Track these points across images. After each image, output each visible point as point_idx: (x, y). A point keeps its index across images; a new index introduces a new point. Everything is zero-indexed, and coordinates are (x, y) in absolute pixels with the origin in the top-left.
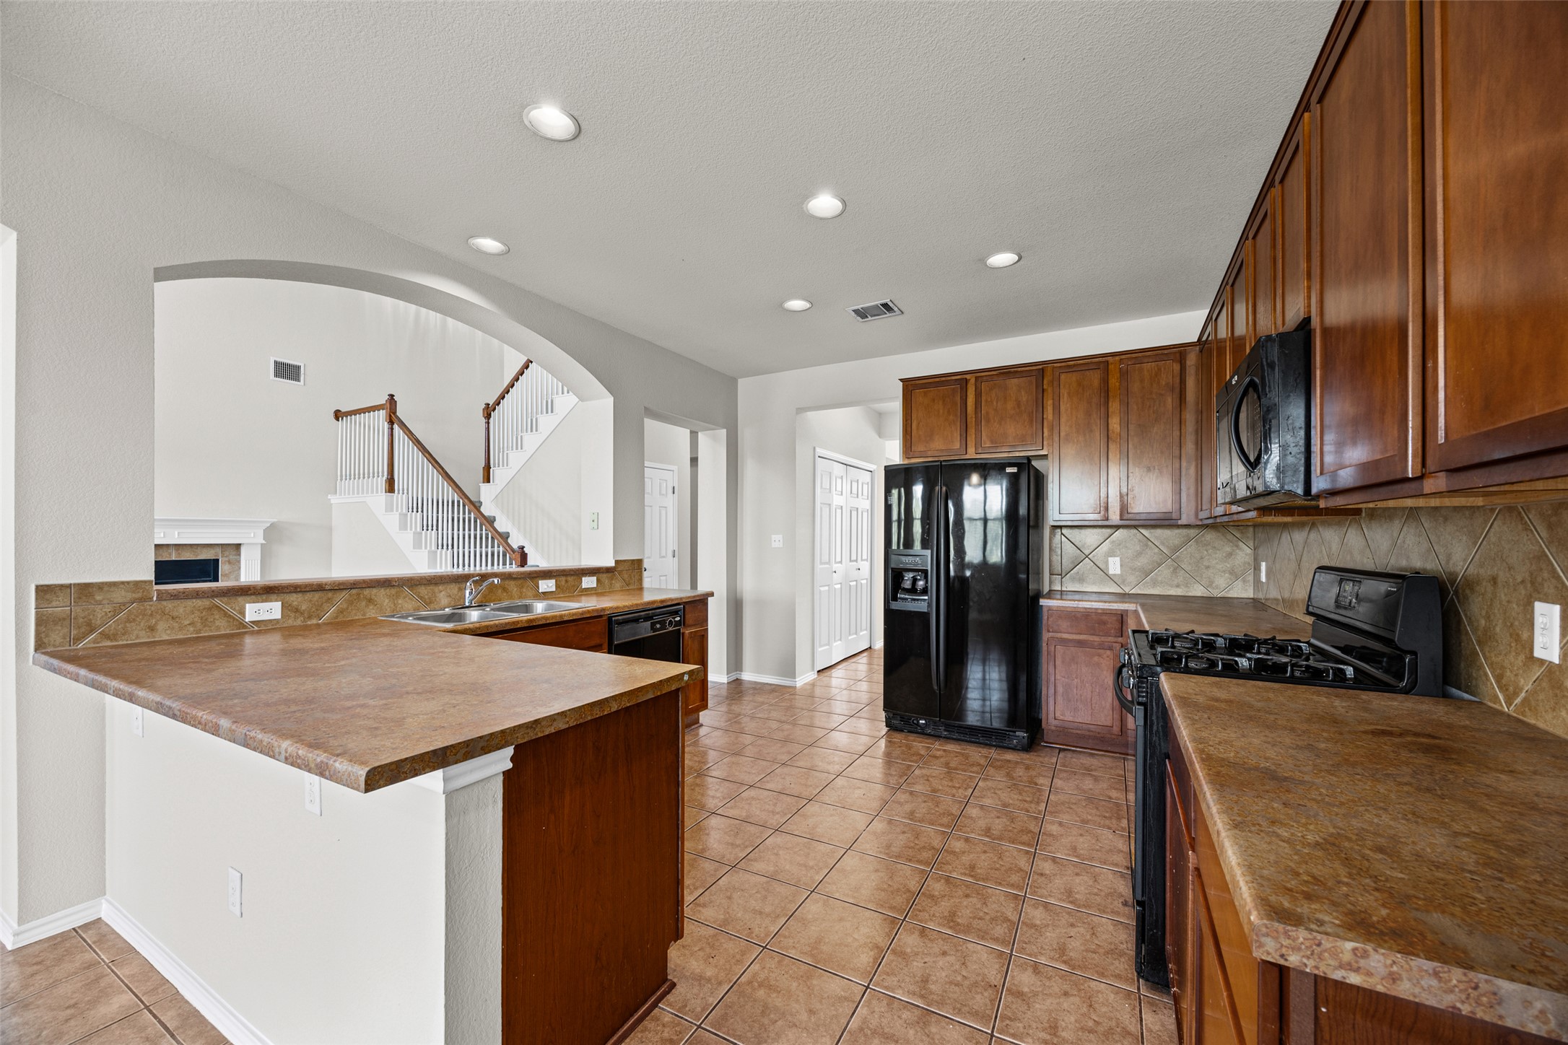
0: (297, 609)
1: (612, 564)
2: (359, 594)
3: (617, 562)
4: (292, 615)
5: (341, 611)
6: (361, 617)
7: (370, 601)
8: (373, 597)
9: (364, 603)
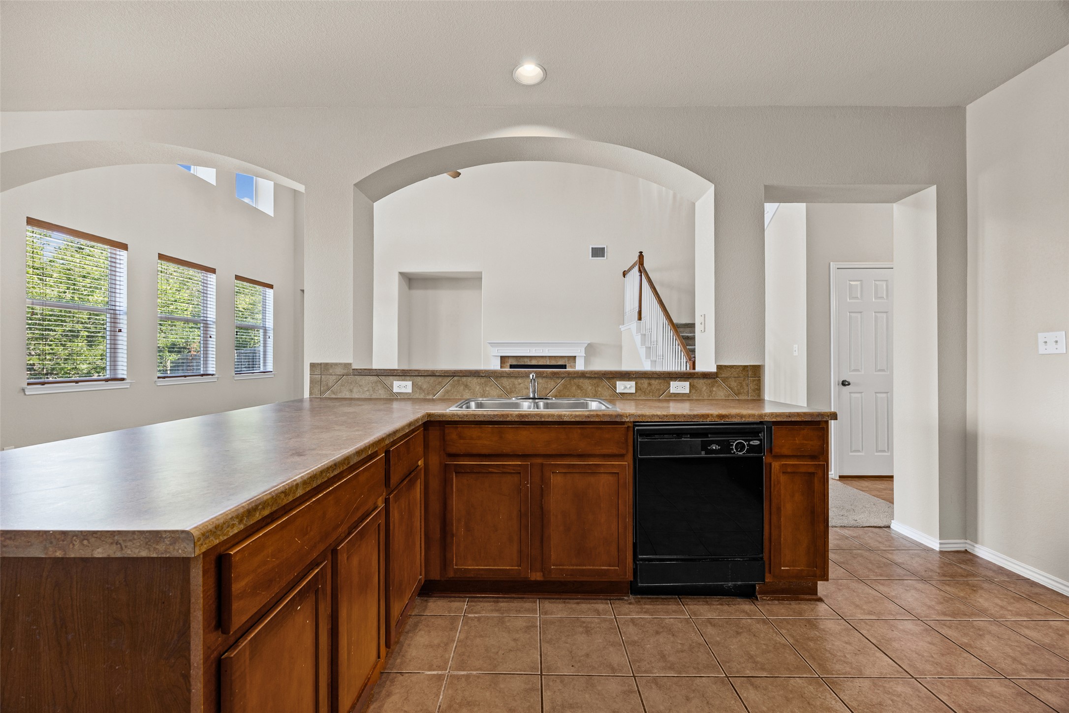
0: (421, 387)
1: (714, 369)
2: (459, 381)
3: (719, 367)
4: (418, 391)
5: (447, 392)
6: (460, 397)
7: (466, 386)
8: (468, 384)
9: (462, 388)
